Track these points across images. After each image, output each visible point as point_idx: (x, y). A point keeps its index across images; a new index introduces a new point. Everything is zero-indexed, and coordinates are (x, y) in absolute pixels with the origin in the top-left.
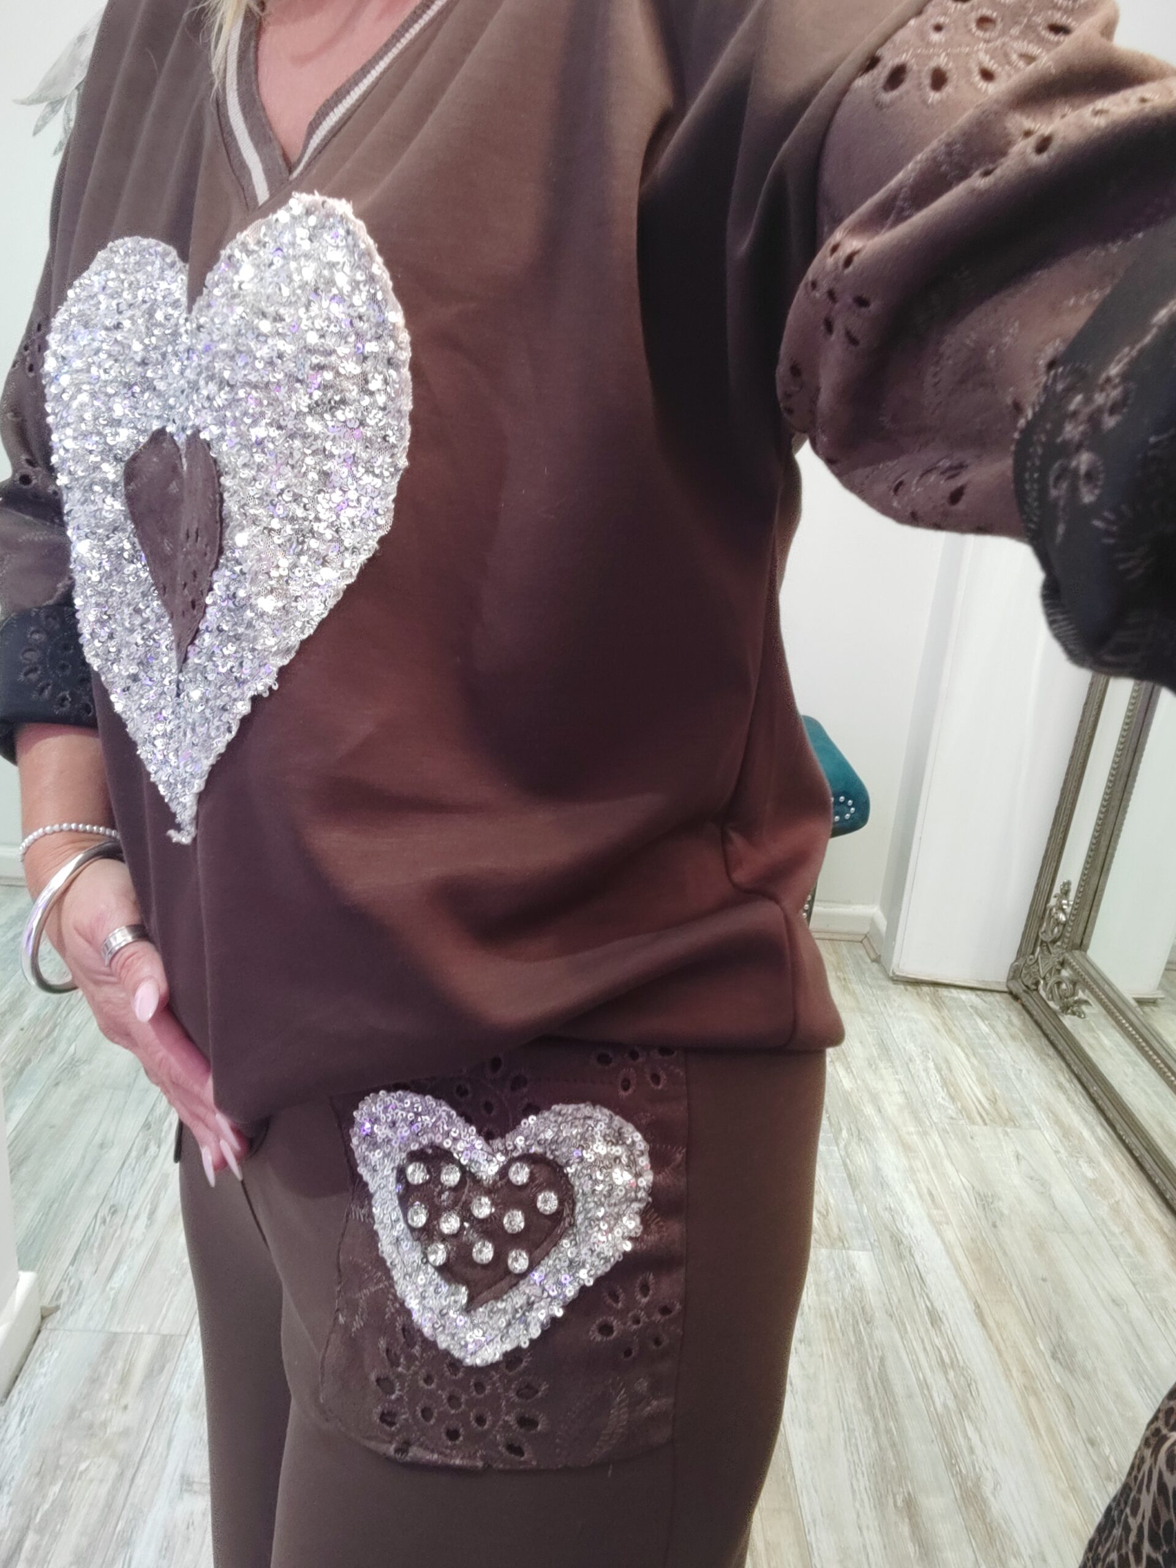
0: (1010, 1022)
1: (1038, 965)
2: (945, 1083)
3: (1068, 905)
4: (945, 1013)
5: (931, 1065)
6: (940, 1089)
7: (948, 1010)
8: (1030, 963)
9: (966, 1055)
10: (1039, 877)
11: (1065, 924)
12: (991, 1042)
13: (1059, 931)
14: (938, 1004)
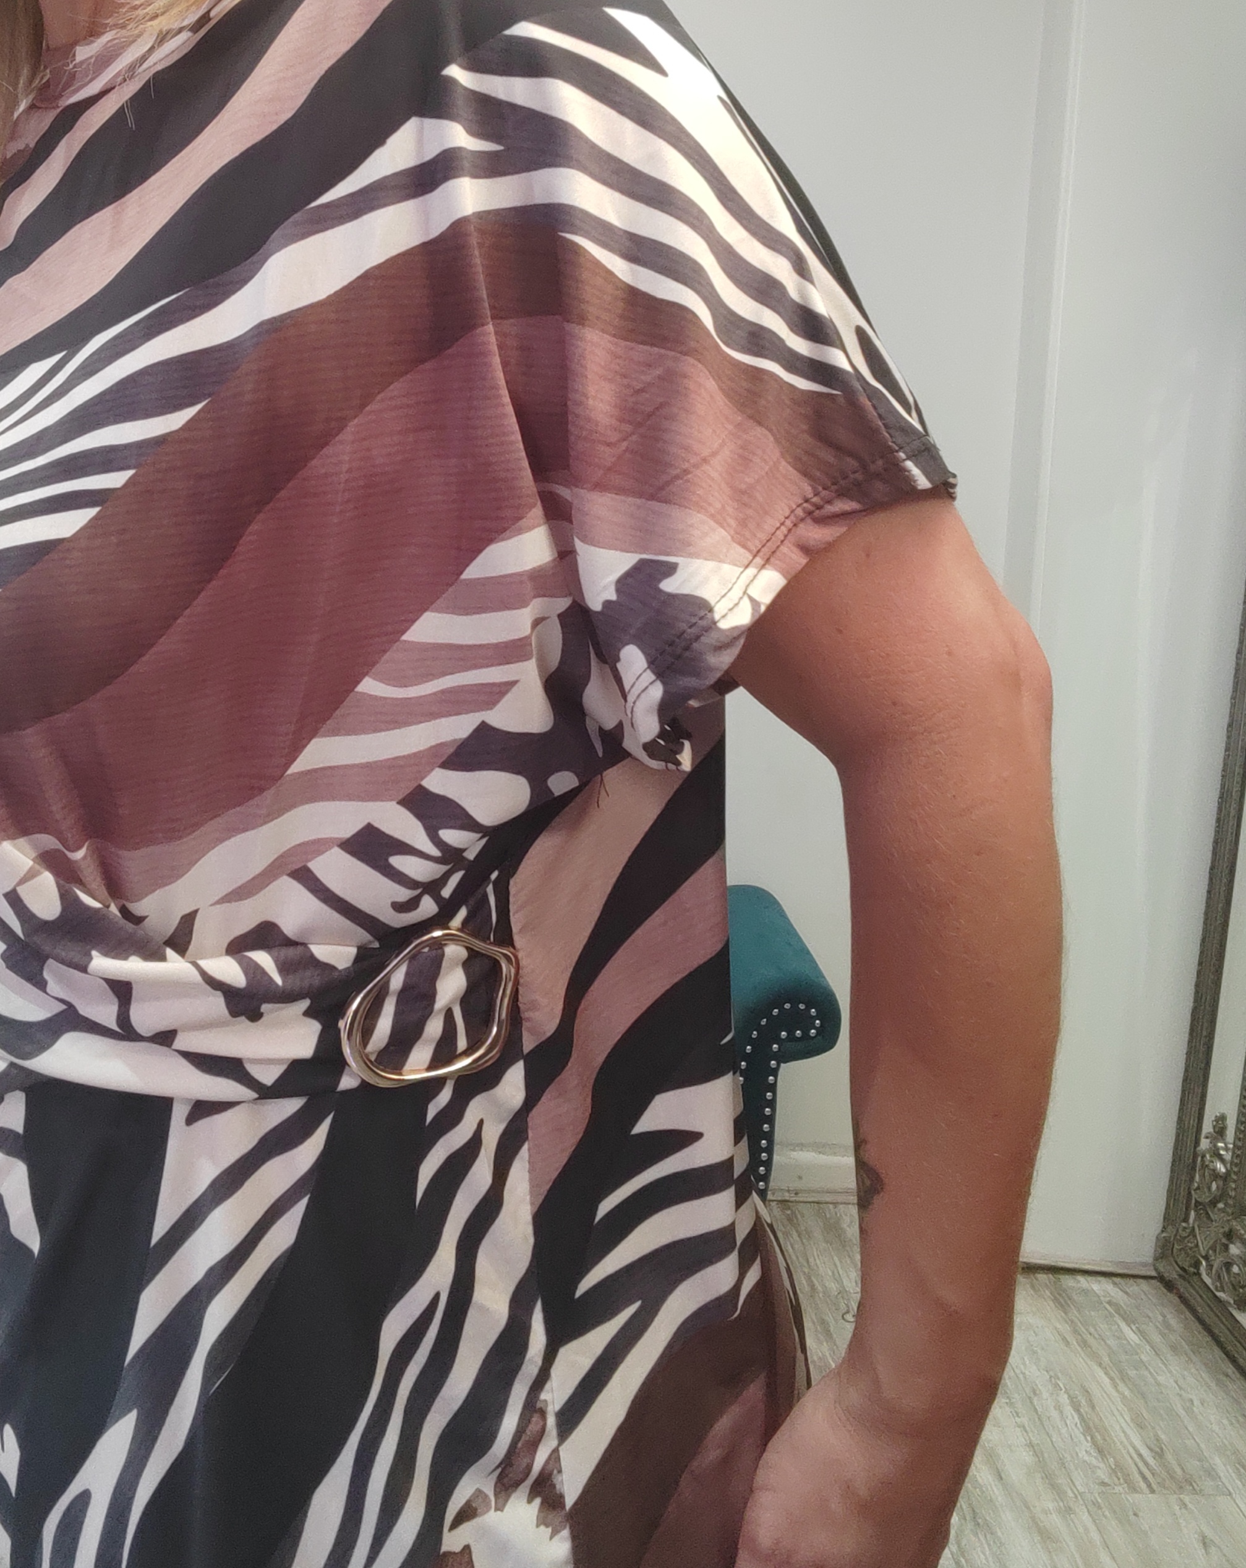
0: (1168, 1326)
1: (1195, 1236)
2: (1088, 1429)
3: (1226, 1149)
4: (1074, 1313)
5: (1064, 1399)
6: (1082, 1438)
7: (1079, 1311)
8: (1184, 1234)
9: (1111, 1379)
10: (1181, 1109)
11: (1226, 1178)
12: (1143, 1357)
13: (1217, 1187)
14: (1062, 1301)
